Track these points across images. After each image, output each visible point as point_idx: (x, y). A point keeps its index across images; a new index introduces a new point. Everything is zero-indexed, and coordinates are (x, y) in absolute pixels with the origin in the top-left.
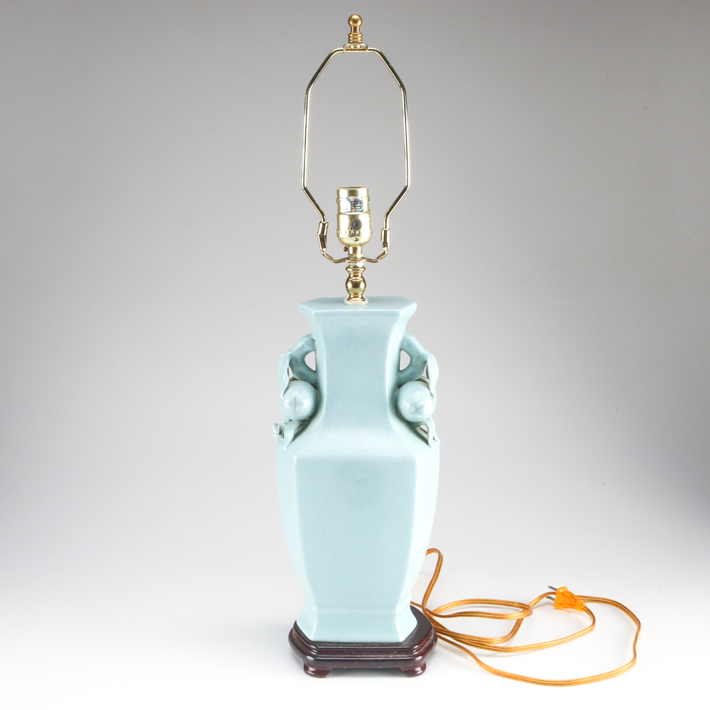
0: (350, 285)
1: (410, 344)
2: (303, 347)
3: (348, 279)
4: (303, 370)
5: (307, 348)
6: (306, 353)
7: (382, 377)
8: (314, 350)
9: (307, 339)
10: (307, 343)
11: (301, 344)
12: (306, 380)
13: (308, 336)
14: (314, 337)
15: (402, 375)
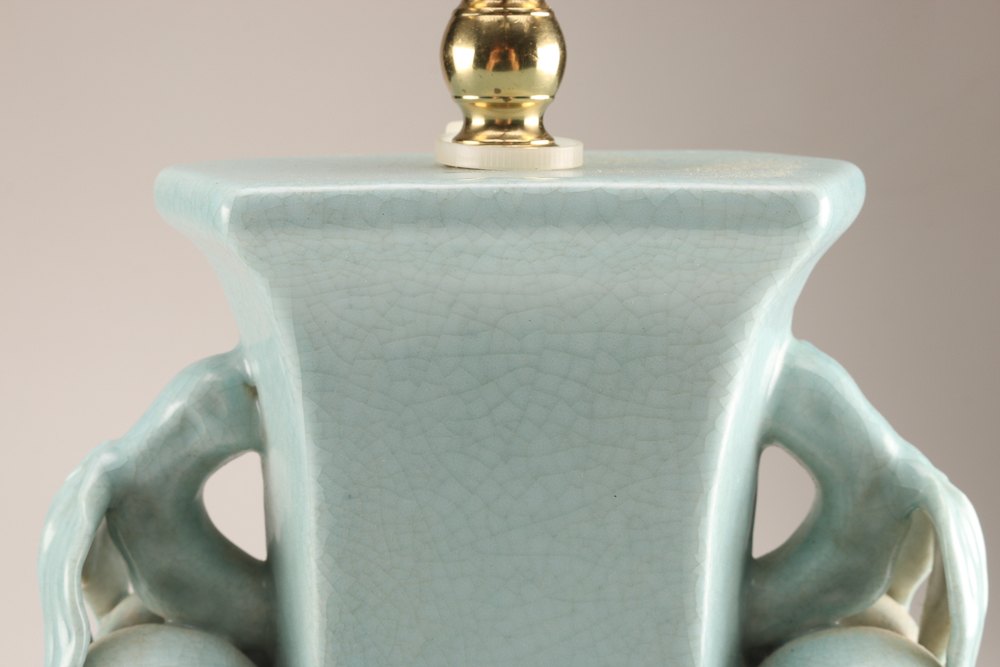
0: (464, 54)
1: (826, 410)
2: (182, 426)
3: (458, 13)
4: (191, 562)
5: (206, 436)
6: (209, 464)
7: (677, 619)
8: (259, 446)
9: (209, 377)
10: (207, 403)
11: (170, 410)
12: (207, 625)
13: (219, 362)
14: (252, 369)
15: (776, 593)
